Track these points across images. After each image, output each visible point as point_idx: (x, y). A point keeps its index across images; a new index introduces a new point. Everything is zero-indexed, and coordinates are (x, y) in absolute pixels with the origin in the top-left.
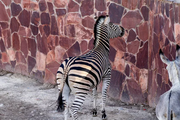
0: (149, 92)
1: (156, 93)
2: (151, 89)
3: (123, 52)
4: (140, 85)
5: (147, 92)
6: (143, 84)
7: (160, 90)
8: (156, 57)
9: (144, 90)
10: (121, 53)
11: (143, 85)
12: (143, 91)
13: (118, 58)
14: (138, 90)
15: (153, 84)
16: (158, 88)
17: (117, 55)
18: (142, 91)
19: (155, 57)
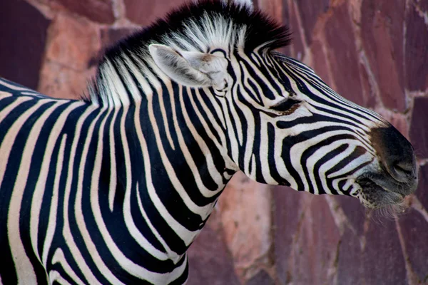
0: (280, 270)
1: (331, 271)
2: (296, 247)
3: (97, 28)
4: (221, 230)
5: (272, 272)
6: (239, 219)
7: (357, 249)
8: (320, 37)
9: (247, 257)
10: (78, 34)
11: (243, 228)
12: (246, 267)
13: (63, 67)
14: (212, 261)
15: (308, 214)
16: (347, 234)
17: (57, 50)
18: (237, 266)
19: (309, 42)
